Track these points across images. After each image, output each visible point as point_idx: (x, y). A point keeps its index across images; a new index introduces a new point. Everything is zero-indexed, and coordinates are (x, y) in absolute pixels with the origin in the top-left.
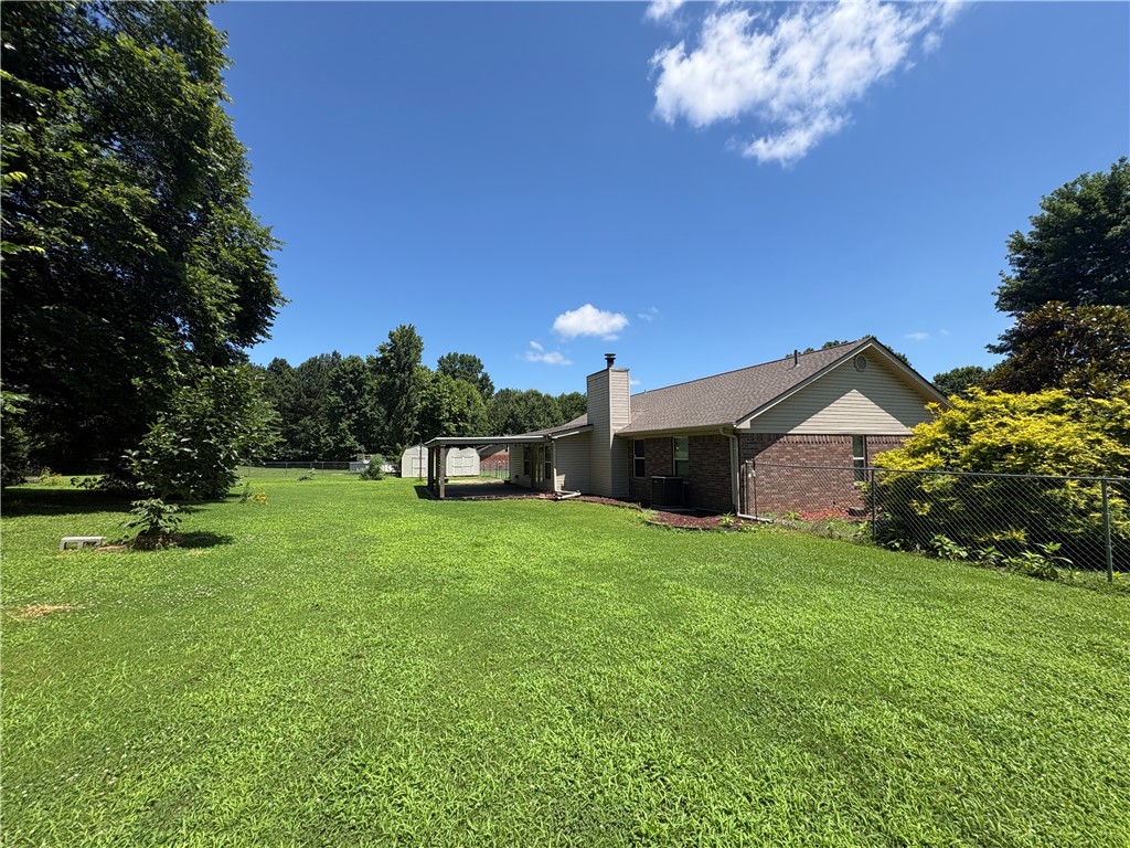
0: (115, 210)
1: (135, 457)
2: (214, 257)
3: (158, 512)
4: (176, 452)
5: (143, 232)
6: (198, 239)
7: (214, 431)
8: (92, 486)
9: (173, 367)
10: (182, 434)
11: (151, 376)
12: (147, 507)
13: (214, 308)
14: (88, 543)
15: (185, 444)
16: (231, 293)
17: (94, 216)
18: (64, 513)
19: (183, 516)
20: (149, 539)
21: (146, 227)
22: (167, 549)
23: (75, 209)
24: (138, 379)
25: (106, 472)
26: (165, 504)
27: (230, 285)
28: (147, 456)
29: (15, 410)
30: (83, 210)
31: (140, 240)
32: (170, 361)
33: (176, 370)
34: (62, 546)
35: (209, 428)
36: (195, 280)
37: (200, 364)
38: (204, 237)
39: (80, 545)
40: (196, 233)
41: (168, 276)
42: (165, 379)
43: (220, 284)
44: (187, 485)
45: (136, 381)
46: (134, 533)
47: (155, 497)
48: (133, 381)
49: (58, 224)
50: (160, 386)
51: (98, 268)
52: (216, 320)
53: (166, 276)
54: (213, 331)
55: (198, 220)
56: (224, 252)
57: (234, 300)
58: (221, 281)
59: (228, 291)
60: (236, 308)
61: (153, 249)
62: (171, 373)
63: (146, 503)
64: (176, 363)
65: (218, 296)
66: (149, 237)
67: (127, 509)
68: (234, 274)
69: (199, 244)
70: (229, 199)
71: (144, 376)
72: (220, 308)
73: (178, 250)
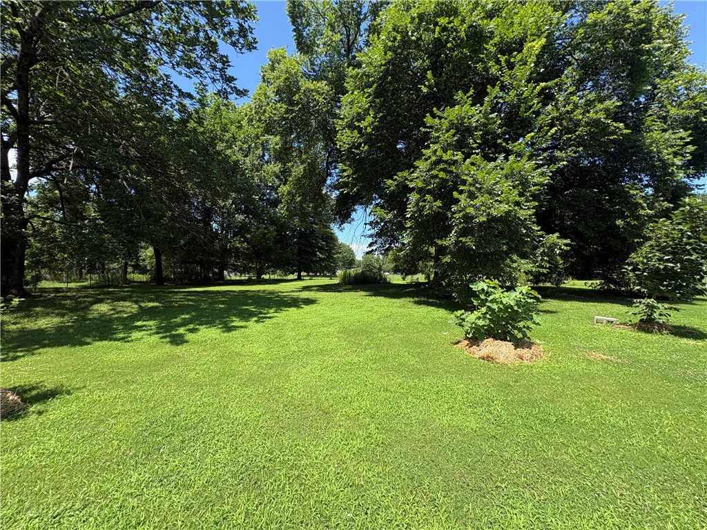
0: (596, 123)
1: (630, 271)
2: (664, 119)
3: (652, 307)
4: (662, 267)
5: (614, 127)
6: (650, 112)
7: (694, 249)
8: (595, 287)
9: (643, 208)
10: (663, 254)
11: (629, 217)
12: (644, 303)
13: (671, 156)
14: (608, 321)
15: (668, 261)
16: (684, 139)
17: (586, 132)
18: (588, 301)
19: (672, 313)
20: (647, 325)
21: (616, 122)
22: (662, 334)
23: (577, 133)
24: (620, 221)
25: (602, 279)
26: (658, 303)
27: (682, 133)
28: (639, 270)
29: (565, 248)
30: (581, 131)
31: (613, 133)
32: (640, 204)
33: (645, 210)
34: (595, 321)
35: (688, 247)
36: (653, 142)
37: (663, 201)
38: (654, 107)
39: (605, 322)
40: (646, 109)
41: (632, 147)
42: (638, 218)
43: (673, 136)
44: (673, 291)
45: (619, 222)
46: (636, 320)
47: (650, 297)
48: (617, 222)
49: (570, 146)
50: (635, 222)
51: (586, 162)
52: (673, 164)
53: (630, 148)
54: (672, 174)
55: (646, 100)
56: (673, 112)
57: (687, 144)
58: (673, 133)
59: (681, 138)
60: (691, 148)
61: (622, 134)
62: (642, 212)
63: (643, 301)
64: (645, 205)
65: (672, 146)
66: (618, 128)
67: (630, 304)
68: (684, 123)
69: (649, 116)
70: (671, 68)
71: (623, 217)
72: (675, 154)
73: (637, 127)
